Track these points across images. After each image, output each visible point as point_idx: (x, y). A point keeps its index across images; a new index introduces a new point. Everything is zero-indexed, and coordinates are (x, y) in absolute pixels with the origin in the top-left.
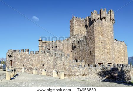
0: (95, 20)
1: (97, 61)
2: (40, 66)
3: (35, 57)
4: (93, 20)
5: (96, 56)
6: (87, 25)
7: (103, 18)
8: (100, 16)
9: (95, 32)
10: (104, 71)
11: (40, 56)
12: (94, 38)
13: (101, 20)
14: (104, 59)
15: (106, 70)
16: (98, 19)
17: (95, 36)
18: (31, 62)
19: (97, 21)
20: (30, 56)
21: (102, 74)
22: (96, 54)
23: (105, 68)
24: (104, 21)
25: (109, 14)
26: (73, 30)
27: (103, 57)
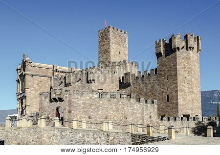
0: (178, 48)
1: (182, 111)
2: (120, 119)
3: (111, 105)
4: (175, 48)
5: (179, 104)
6: (160, 53)
7: (190, 48)
8: (185, 44)
9: (178, 67)
10: (198, 127)
11: (120, 103)
12: (176, 76)
13: (187, 49)
14: (192, 109)
15: (201, 125)
16: (183, 47)
17: (178, 73)
18: (104, 112)
19: (181, 50)
20: (101, 102)
21: (197, 131)
22: (180, 101)
23: (199, 122)
24: (191, 52)
25: (196, 42)
26: (107, 51)
27: (190, 106)
